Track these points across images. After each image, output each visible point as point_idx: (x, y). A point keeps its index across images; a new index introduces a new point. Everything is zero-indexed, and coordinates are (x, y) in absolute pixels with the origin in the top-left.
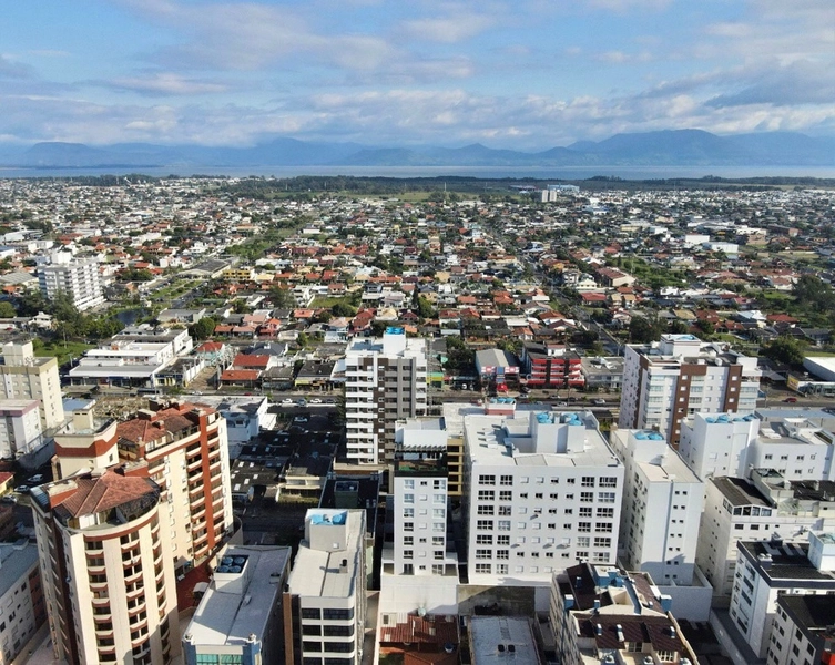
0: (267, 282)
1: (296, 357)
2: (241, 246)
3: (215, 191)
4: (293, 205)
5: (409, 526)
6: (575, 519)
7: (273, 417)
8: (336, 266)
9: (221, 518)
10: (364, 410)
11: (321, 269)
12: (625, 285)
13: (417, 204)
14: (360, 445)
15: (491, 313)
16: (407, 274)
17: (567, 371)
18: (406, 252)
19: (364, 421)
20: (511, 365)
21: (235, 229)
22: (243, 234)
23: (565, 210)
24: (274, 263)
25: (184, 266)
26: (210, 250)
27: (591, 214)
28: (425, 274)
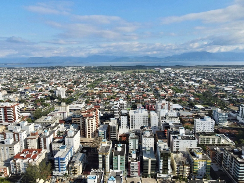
0: (97, 93)
1: (105, 106)
2: (90, 85)
3: (80, 70)
4: (100, 74)
5: (123, 122)
6: (143, 121)
7: (102, 114)
8: (111, 89)
9: (98, 124)
10: (117, 111)
11: (108, 90)
12: (171, 93)
13: (130, 74)
14: (116, 116)
15: (142, 98)
16: (126, 91)
17: (152, 107)
18: (126, 86)
19: (117, 112)
20: (142, 106)
21: (87, 81)
22: (90, 82)
23: (165, 75)
24: (98, 89)
25: (79, 90)
26: (83, 86)
27: (171, 76)
28: (130, 91)
